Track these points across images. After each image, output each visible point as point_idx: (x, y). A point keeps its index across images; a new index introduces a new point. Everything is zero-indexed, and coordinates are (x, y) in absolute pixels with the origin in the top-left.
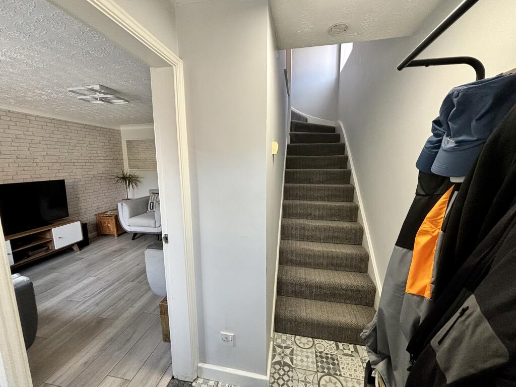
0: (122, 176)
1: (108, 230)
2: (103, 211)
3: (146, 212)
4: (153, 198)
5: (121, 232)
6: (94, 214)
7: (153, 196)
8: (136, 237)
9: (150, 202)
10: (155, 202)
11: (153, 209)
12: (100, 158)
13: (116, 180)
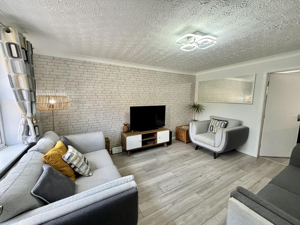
0: (193, 105)
1: (181, 138)
2: (180, 125)
3: (207, 132)
4: (213, 122)
5: (189, 141)
6: (176, 126)
7: (214, 121)
8: (198, 148)
9: (210, 125)
10: (214, 126)
11: (212, 130)
12: (183, 93)
13: (189, 107)
